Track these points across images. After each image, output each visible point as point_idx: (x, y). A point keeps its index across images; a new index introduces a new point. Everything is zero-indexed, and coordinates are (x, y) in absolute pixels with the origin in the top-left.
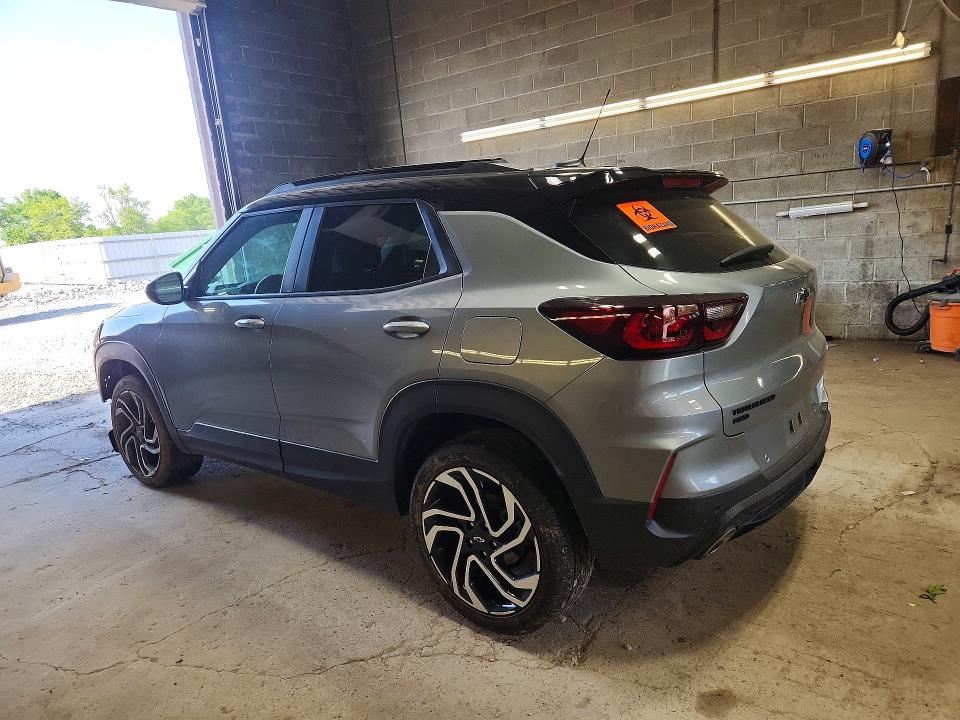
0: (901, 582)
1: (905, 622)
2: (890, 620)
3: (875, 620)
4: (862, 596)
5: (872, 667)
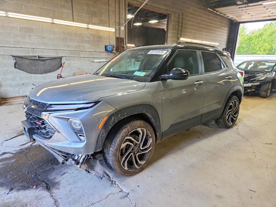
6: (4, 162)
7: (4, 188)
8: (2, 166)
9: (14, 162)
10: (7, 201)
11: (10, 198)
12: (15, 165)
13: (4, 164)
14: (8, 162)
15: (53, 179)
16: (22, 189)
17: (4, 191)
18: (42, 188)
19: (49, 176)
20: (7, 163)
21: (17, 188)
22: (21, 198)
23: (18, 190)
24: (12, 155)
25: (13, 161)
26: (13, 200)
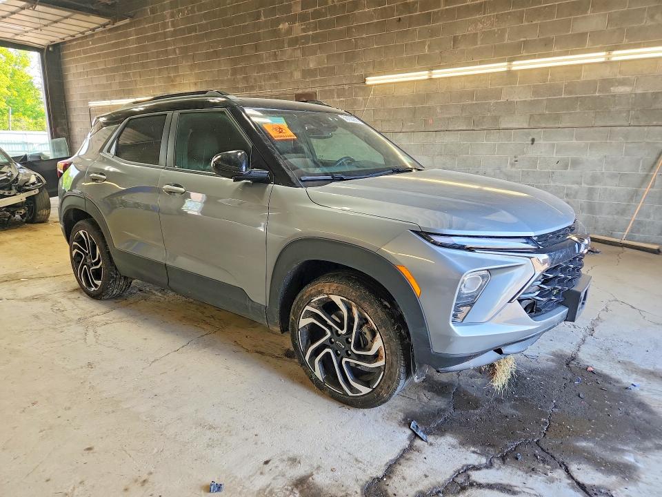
6: (611, 459)
7: (639, 397)
8: (620, 446)
9: (585, 439)
10: (643, 379)
11: (636, 380)
12: (591, 428)
13: (614, 450)
14: (600, 452)
15: (553, 360)
16: (611, 378)
17: (642, 393)
18: (581, 363)
19: (553, 368)
20: (605, 447)
21: (619, 385)
22: (620, 371)
23: (617, 381)
24: (573, 467)
25: (584, 444)
26: (634, 376)
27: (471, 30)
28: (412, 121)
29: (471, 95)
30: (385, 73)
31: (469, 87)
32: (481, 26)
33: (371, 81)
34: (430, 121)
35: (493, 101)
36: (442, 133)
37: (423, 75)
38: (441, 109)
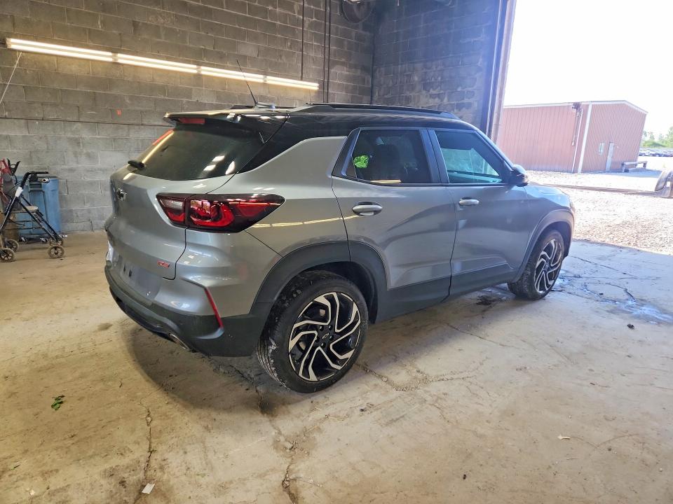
0: (81, 399)
1: (62, 381)
2: (71, 378)
3: (77, 374)
4: (94, 381)
5: (63, 360)
27: (151, 20)
28: (92, 109)
29: (163, 89)
30: (36, 39)
31: (160, 81)
32: (162, 20)
33: (15, 43)
34: (119, 112)
35: (185, 100)
36: (136, 127)
37: (105, 56)
38: (130, 99)
